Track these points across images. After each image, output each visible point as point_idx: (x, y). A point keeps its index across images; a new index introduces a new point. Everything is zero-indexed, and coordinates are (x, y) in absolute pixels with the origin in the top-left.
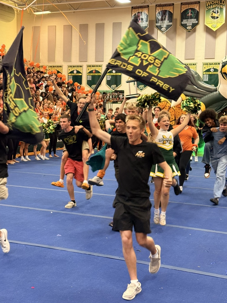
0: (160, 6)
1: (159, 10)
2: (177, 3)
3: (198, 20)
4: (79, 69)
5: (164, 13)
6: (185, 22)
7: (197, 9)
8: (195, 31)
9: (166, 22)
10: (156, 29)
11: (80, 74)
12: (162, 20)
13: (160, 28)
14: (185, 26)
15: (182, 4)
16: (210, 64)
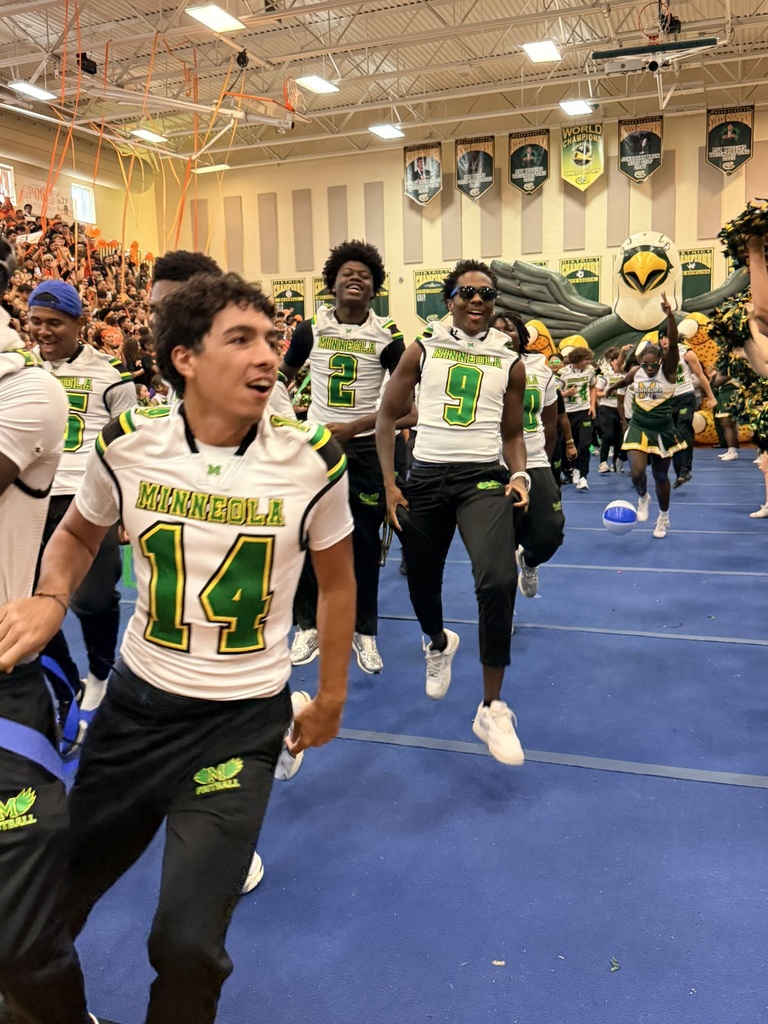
0: (464, 142)
1: (462, 151)
2: (502, 135)
3: (546, 168)
4: (297, 288)
5: (474, 156)
6: (519, 174)
7: (544, 145)
8: (540, 193)
9: (480, 177)
10: (457, 192)
11: (300, 299)
12: (470, 172)
13: (466, 189)
14: (519, 183)
15: (510, 135)
16: (576, 262)
